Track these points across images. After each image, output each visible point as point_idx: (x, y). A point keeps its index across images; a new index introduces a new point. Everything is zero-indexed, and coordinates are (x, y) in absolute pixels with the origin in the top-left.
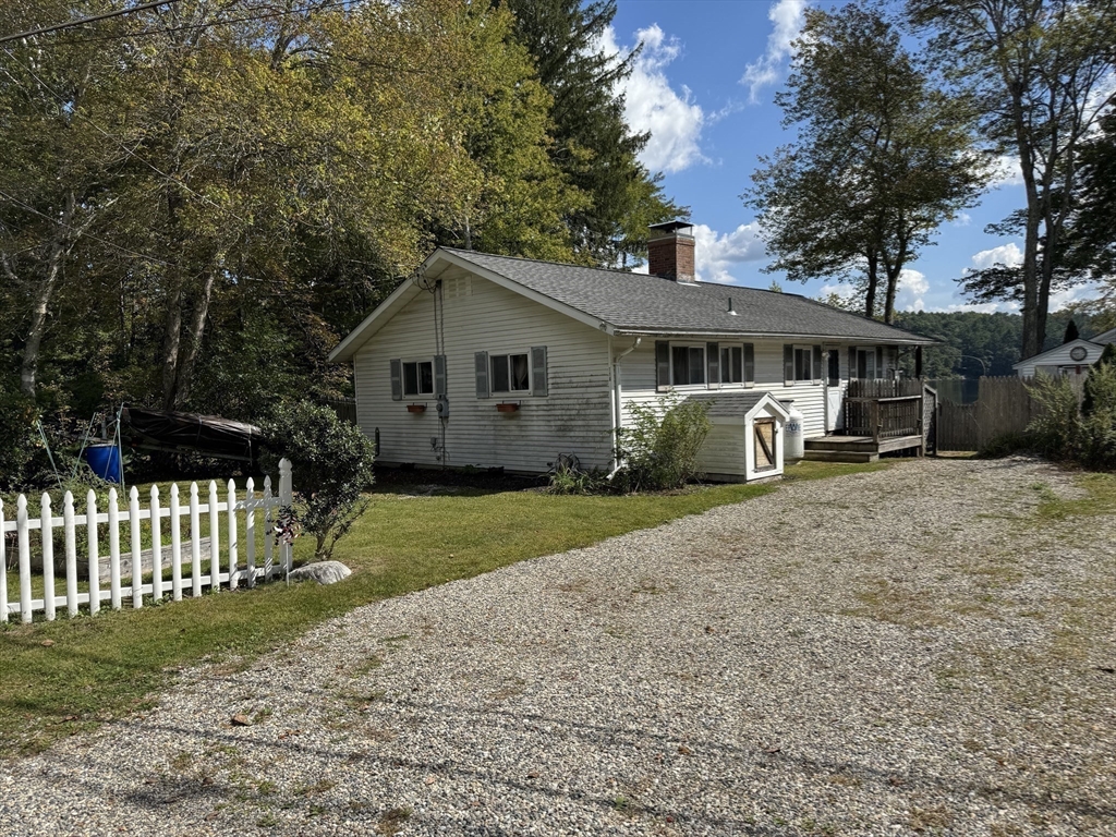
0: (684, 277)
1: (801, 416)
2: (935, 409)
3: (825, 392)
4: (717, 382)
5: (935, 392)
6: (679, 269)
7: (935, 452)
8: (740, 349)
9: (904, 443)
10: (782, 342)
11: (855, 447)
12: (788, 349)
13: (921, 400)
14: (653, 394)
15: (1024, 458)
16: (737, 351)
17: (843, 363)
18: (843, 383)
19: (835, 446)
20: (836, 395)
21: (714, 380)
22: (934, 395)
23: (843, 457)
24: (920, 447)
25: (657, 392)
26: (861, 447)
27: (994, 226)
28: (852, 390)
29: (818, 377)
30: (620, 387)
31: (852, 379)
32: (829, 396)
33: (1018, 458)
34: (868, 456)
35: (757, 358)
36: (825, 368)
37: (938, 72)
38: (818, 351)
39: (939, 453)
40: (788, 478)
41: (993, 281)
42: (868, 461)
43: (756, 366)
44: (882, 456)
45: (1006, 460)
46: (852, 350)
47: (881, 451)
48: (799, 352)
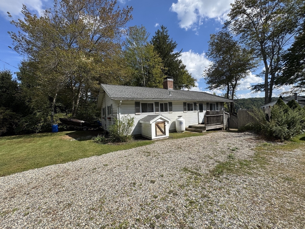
0: (170, 89)
1: (184, 120)
2: (229, 118)
3: (198, 114)
5: (228, 113)
6: (168, 87)
7: (229, 129)
8: (167, 103)
9: (216, 127)
10: (183, 102)
11: (201, 128)
12: (185, 104)
13: (223, 116)
14: (134, 115)
15: (249, 133)
16: (166, 104)
17: (204, 106)
18: (204, 112)
19: (196, 128)
20: (202, 115)
21: (157, 111)
22: (228, 114)
23: (197, 131)
24: (223, 128)
25: (135, 114)
26: (202, 128)
27: (257, 75)
28: (207, 113)
29: (195, 110)
30: (120, 113)
31: (207, 110)
32: (199, 114)
33: (247, 133)
34: (202, 131)
35: (173, 106)
36: (198, 107)
37: (244, 44)
38: (195, 104)
39: (231, 129)
40: (170, 138)
41: (257, 87)
42: (202, 132)
43: (173, 108)
44: (207, 131)
45: (243, 133)
46: (207, 104)
47: (207, 129)
48: (188, 104)
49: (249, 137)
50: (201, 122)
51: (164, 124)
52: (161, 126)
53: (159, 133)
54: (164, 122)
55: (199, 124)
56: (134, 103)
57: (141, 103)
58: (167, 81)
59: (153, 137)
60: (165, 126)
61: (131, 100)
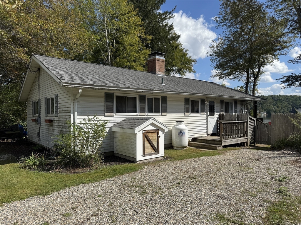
0: (160, 73)
1: (187, 128)
2: (255, 126)
3: (207, 118)
4: (144, 112)
5: (255, 119)
6: (157, 70)
7: (255, 144)
8: (159, 98)
9: (238, 141)
10: (184, 97)
11: (213, 142)
12: (187, 100)
13: (247, 122)
14: (103, 117)
15: (289, 152)
16: (157, 100)
17: (217, 106)
18: (217, 115)
19: (206, 141)
20: (213, 120)
21: (143, 110)
22: (255, 120)
23: (207, 147)
24: (247, 142)
25: (105, 116)
26: (215, 142)
27: (291, 61)
28: (221, 117)
29: (203, 111)
30: (76, 113)
31: (221, 113)
32: (209, 118)
33: (286, 152)
34: (216, 147)
35: (168, 103)
36: (207, 108)
37: (272, 9)
38: (203, 101)
39: (257, 145)
40: (166, 158)
42: (216, 150)
43: (168, 107)
44: (224, 147)
45: (280, 152)
46: (222, 102)
47: (223, 144)
48: (193, 102)
49: (292, 158)
50: (211, 131)
51: (158, 133)
52: (152, 137)
53: (149, 150)
54: (157, 132)
55: (208, 134)
56: (103, 95)
57: (115, 95)
58: (155, 60)
59: (139, 157)
60: (158, 137)
61: (100, 89)
